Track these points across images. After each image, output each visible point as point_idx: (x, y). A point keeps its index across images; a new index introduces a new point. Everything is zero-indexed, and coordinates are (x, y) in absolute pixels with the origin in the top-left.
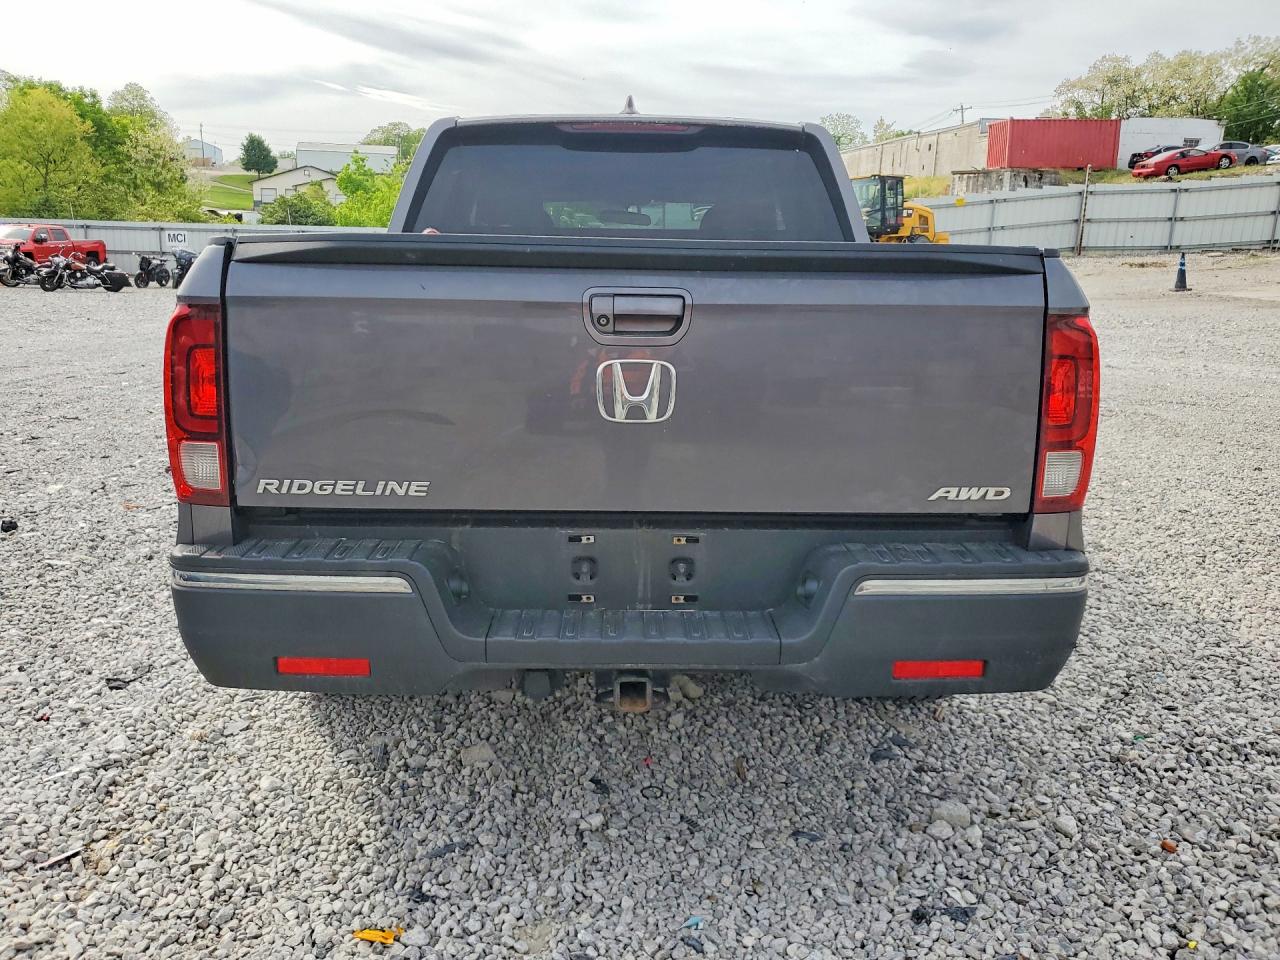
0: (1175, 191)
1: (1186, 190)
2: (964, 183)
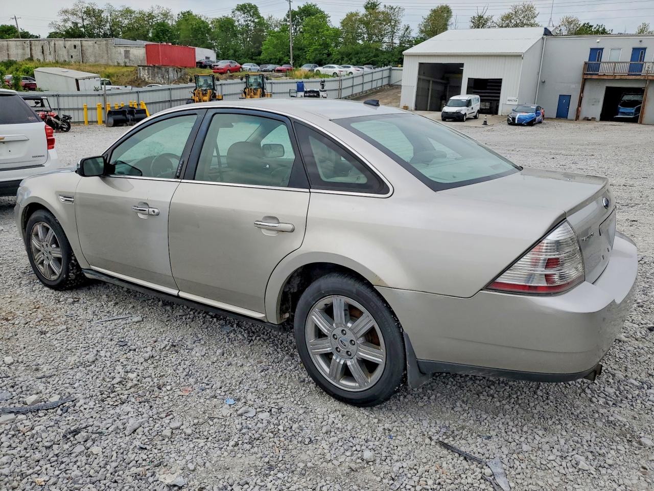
1: (274, 83)
2: (146, 71)
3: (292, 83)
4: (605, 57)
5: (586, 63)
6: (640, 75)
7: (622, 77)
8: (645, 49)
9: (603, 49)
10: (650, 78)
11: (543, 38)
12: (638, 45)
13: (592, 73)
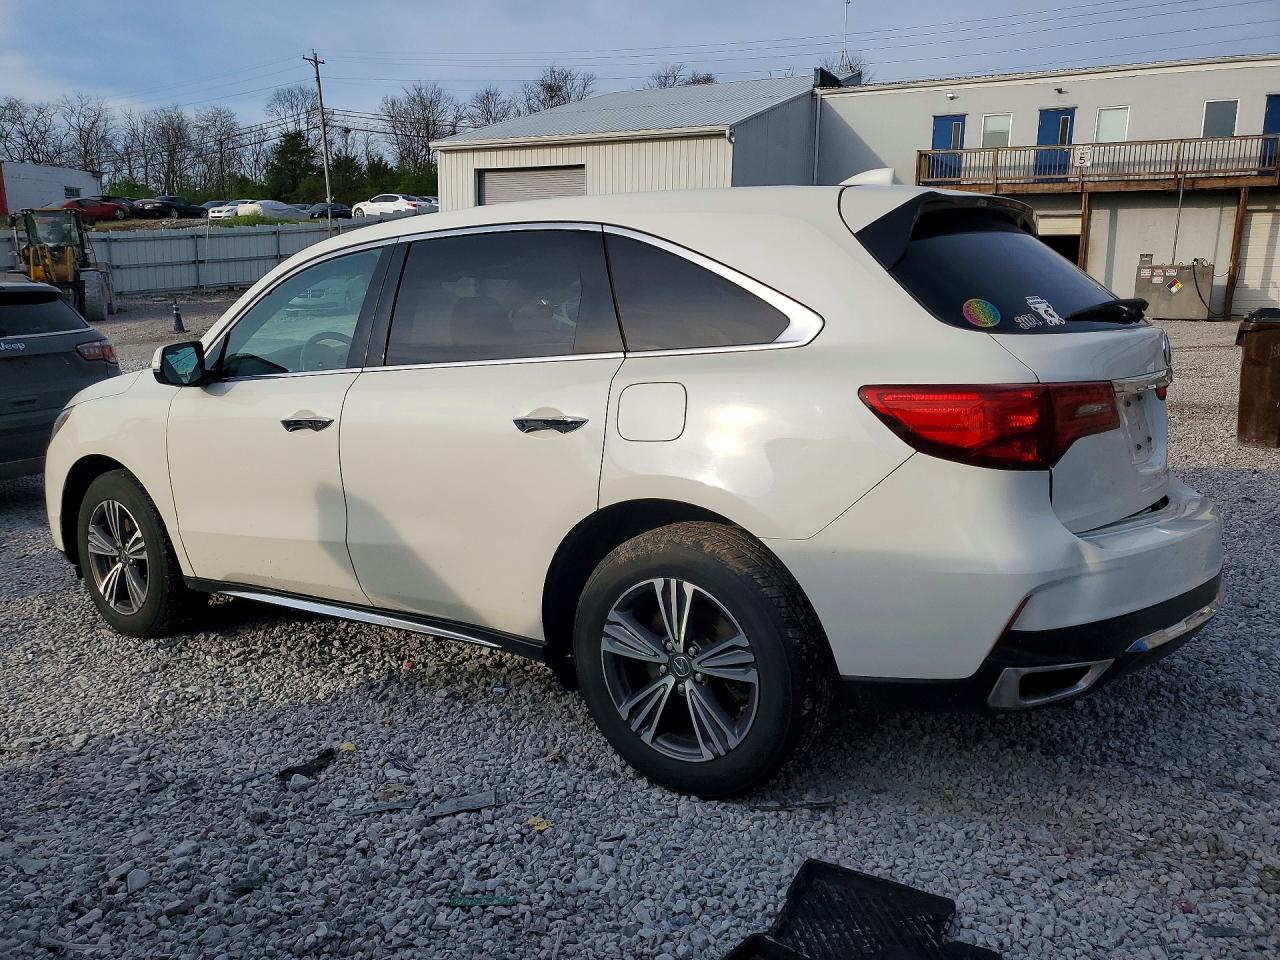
0: (104, 240)
3: (179, 238)
4: (973, 138)
5: (922, 155)
6: (1066, 180)
7: (1018, 189)
8: (1071, 111)
9: (964, 116)
10: (1089, 187)
11: (813, 94)
12: (1054, 102)
13: (938, 179)
